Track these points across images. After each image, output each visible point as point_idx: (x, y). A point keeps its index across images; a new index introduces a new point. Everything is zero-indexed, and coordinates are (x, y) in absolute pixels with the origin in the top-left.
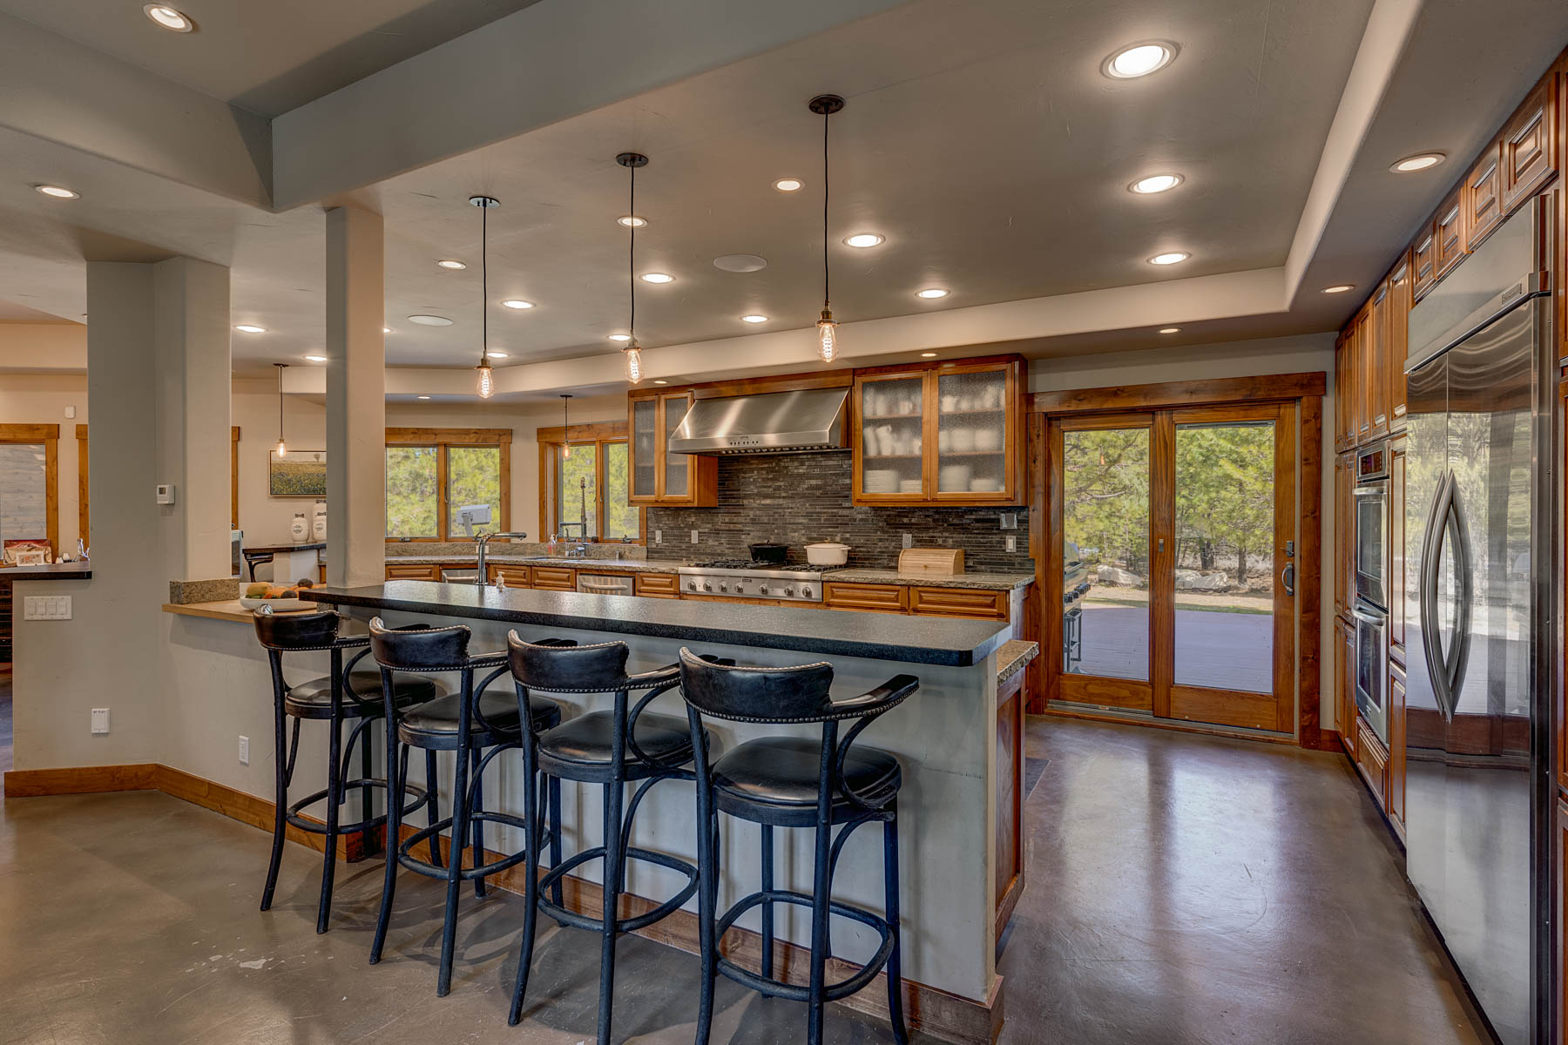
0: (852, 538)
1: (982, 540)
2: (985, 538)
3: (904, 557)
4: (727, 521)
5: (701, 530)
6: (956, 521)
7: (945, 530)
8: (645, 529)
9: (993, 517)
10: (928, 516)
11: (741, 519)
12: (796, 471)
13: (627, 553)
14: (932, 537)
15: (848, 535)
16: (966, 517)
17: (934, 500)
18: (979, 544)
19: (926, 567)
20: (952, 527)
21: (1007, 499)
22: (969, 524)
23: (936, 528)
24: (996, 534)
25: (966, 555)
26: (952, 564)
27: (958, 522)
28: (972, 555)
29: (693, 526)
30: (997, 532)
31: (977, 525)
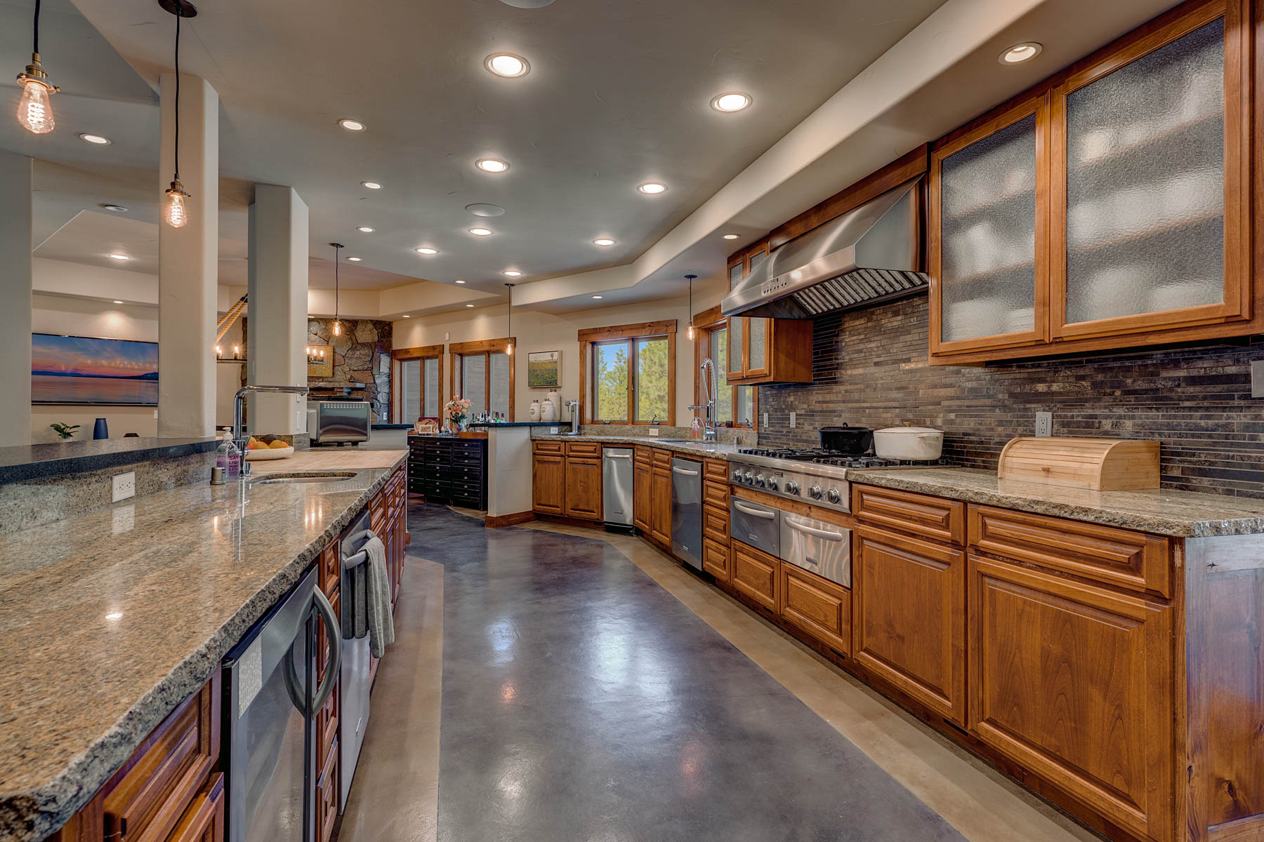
0: (958, 420)
1: (1203, 423)
2: (1209, 417)
3: (1011, 452)
4: (820, 399)
5: (798, 412)
6: (1141, 385)
7: (1117, 403)
8: (757, 411)
9: (1232, 370)
10: (1083, 378)
11: (833, 397)
12: (890, 325)
13: (744, 439)
14: (1091, 417)
15: (952, 416)
16: (1164, 374)
17: (1058, 341)
18: (1196, 432)
19: (1047, 470)
20: (1132, 398)
21: (1230, 320)
22: (1171, 390)
23: (1099, 400)
24: (1240, 408)
25: (1162, 453)
26: (1098, 468)
27: (1145, 386)
28: (1179, 454)
29: (792, 408)
30: (1243, 403)
31: (1191, 389)
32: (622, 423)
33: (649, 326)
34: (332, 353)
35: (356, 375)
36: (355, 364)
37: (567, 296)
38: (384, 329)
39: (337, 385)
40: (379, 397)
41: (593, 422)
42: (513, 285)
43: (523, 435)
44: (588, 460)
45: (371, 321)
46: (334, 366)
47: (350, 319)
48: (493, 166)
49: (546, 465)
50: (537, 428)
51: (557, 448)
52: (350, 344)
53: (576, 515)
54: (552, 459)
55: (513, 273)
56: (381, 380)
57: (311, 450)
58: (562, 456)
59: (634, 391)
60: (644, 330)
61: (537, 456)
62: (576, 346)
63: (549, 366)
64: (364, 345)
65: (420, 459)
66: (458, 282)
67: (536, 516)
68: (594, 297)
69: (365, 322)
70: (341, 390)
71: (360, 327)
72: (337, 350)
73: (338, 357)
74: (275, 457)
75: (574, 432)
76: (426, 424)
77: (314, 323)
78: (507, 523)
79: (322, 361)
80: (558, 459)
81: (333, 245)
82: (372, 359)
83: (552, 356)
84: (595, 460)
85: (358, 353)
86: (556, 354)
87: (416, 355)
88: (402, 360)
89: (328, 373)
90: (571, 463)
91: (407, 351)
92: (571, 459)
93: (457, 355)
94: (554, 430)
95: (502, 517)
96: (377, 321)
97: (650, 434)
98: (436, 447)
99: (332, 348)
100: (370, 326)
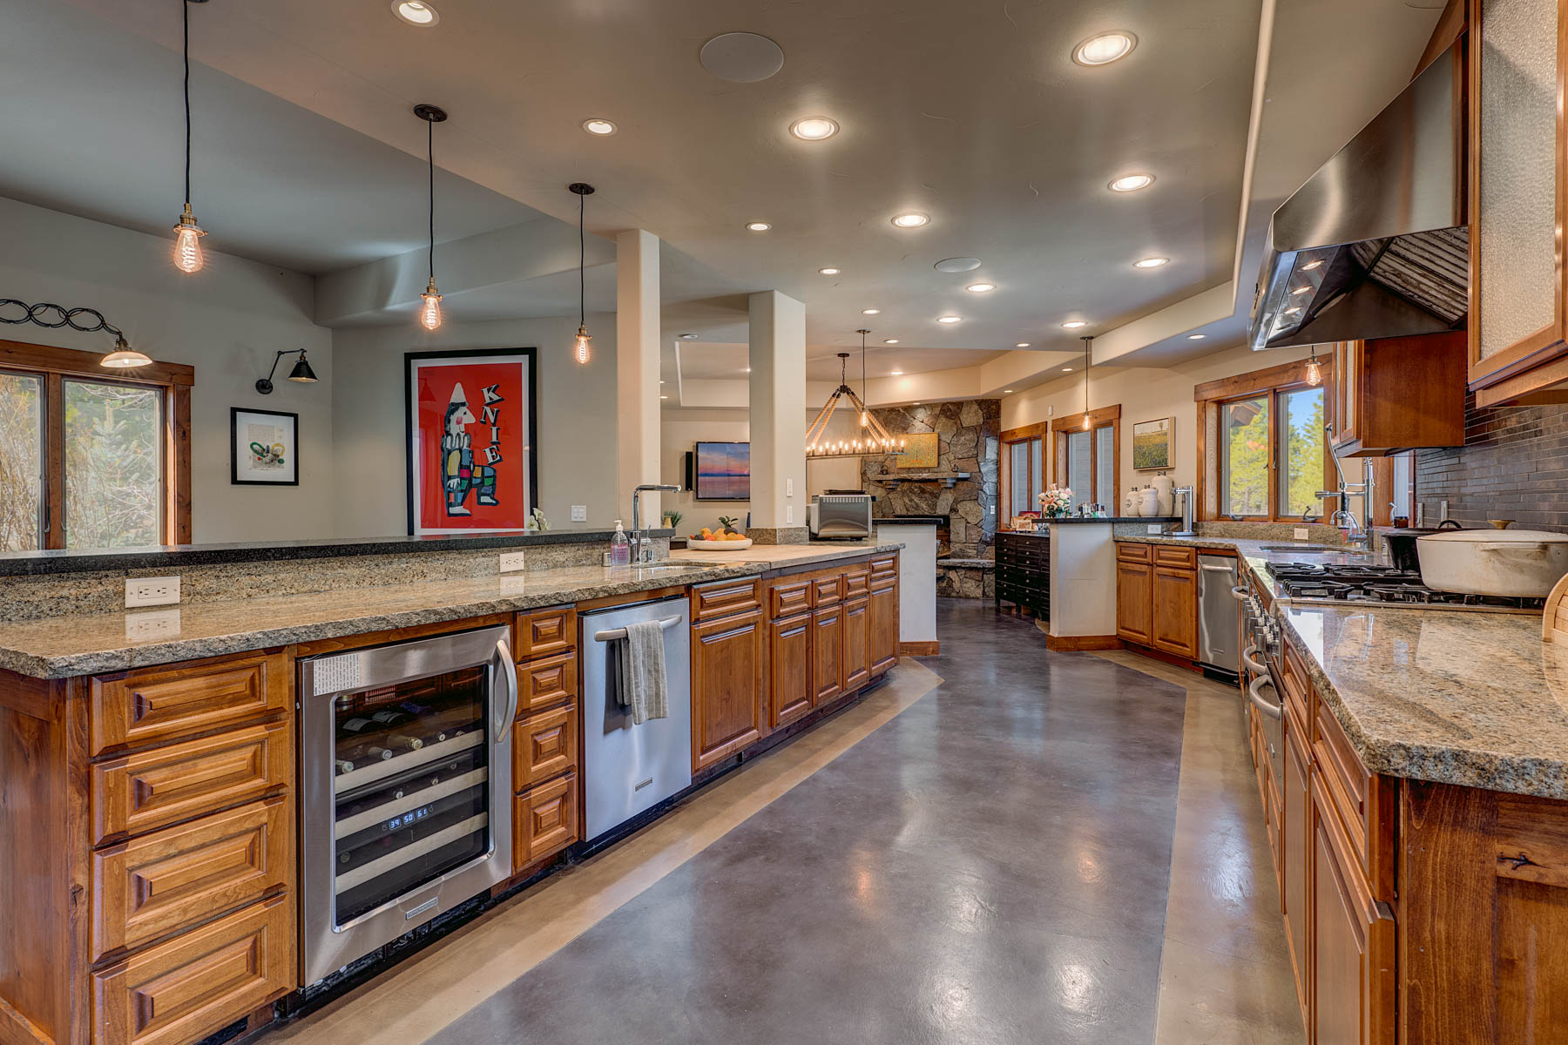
32: (1262, 519)
33: (1294, 367)
34: (936, 442)
35: (961, 464)
36: (960, 451)
37: (1156, 341)
38: (991, 408)
39: (939, 476)
40: (985, 487)
41: (1220, 517)
42: (1092, 338)
43: (1103, 534)
44: (1180, 571)
45: (976, 401)
46: (939, 455)
47: (954, 401)
48: (911, 219)
49: (1131, 576)
50: (1123, 525)
51: (1142, 553)
52: (955, 429)
53: (1166, 648)
54: (1137, 567)
55: (1075, 325)
56: (987, 468)
57: (810, 545)
58: (1148, 564)
59: (1277, 470)
60: (1286, 375)
61: (1121, 563)
62: (1192, 409)
63: (1158, 440)
64: (968, 428)
65: (1013, 561)
66: (1020, 345)
67: (1121, 643)
68: (1192, 337)
69: (970, 402)
70: (944, 481)
71: (965, 409)
72: (943, 438)
73: (943, 445)
74: (727, 548)
75: (1186, 532)
76: (1025, 519)
77: (921, 410)
78: (1075, 647)
79: (902, 451)
80: (1144, 568)
81: (859, 331)
82: (977, 444)
83: (1161, 426)
84: (1188, 572)
85: (963, 438)
86: (1166, 424)
87: (1021, 436)
88: (1011, 443)
89: (934, 463)
90: (1159, 575)
91: (1013, 432)
92: (1159, 569)
93: (1060, 434)
94: (1154, 529)
95: (1066, 638)
96: (982, 401)
97: (1296, 537)
98: (1025, 547)
99: (937, 435)
100: (976, 407)
